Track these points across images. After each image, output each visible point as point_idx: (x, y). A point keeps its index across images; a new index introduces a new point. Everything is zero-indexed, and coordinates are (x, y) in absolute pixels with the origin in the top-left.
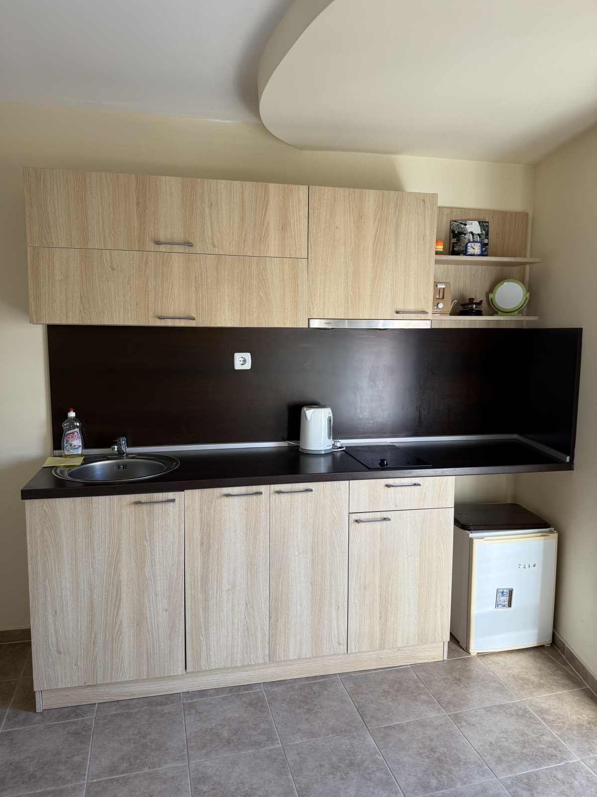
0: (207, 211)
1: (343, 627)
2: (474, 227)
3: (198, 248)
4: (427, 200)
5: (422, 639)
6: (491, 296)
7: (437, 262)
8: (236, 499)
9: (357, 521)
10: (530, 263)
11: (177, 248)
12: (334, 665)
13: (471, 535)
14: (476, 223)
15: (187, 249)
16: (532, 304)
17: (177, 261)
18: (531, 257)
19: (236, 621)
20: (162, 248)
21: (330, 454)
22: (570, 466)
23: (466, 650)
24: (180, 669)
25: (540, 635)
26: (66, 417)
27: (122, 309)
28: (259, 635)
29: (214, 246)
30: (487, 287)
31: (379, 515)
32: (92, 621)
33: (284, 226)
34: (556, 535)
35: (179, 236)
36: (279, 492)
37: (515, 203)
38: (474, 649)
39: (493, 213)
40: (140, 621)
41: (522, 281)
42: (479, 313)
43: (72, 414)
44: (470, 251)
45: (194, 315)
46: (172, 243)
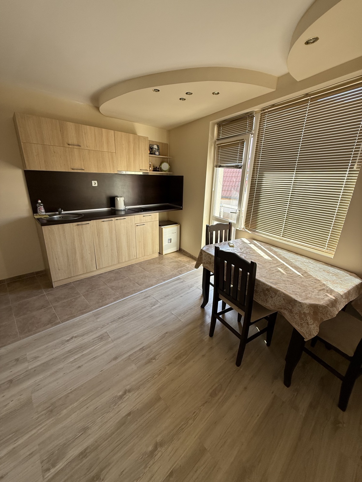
0: (84, 135)
1: (135, 252)
2: (155, 147)
3: (82, 147)
4: (145, 138)
5: (153, 252)
6: (161, 166)
7: (149, 156)
8: (106, 222)
9: (137, 226)
10: (169, 158)
11: (75, 147)
12: (133, 262)
13: (162, 227)
14: (156, 146)
15: (79, 147)
16: (170, 170)
17: (76, 151)
18: (169, 156)
19: (109, 254)
20: (70, 146)
21: (124, 210)
22: (182, 209)
23: (162, 254)
24: (95, 269)
25: (177, 249)
26: (37, 202)
27: (59, 166)
28: (115, 257)
29: (87, 147)
30: (159, 164)
31: (142, 224)
32: (68, 260)
33: (108, 143)
34: (179, 225)
35: (75, 142)
36: (117, 220)
37: (165, 141)
38: (164, 254)
39: (160, 143)
40: (82, 258)
41: (167, 162)
42: (158, 171)
43: (40, 201)
44: (156, 154)
45: (84, 169)
46: (74, 145)
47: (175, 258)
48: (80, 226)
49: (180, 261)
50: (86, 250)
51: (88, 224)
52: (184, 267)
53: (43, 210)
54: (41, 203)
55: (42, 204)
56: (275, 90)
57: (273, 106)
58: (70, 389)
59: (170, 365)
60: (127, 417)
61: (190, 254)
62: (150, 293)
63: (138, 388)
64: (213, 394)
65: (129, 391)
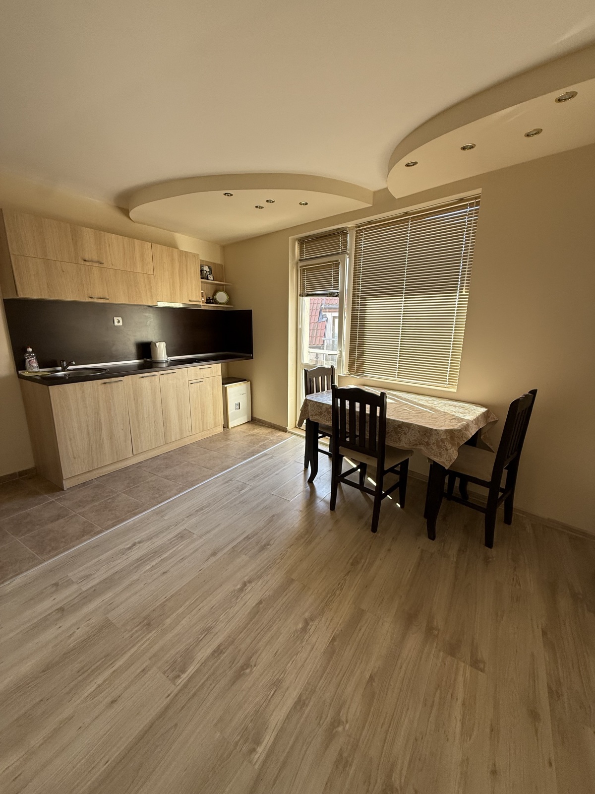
0: (108, 248)
1: (190, 425)
2: (206, 268)
3: (105, 265)
4: (195, 256)
5: (216, 425)
6: (215, 297)
7: (202, 282)
8: (146, 378)
9: (191, 383)
10: (225, 285)
11: (94, 264)
12: (187, 441)
13: (226, 386)
14: (207, 267)
15: (100, 265)
16: (228, 303)
17: (95, 271)
18: (225, 282)
19: (151, 429)
20: (87, 263)
21: (166, 362)
22: (252, 358)
24: (131, 455)
25: (248, 419)
27: (71, 292)
28: (161, 433)
29: (112, 265)
30: (212, 294)
31: (198, 381)
32: (89, 440)
33: (142, 260)
34: (249, 382)
35: (95, 258)
36: (162, 374)
37: (218, 261)
38: (230, 427)
39: (212, 263)
40: (111, 437)
41: (223, 291)
42: (213, 303)
43: (30, 350)
44: (209, 278)
45: (108, 298)
46: (92, 261)
47: (250, 431)
48: (108, 385)
49: (258, 433)
50: (117, 424)
51: (120, 383)
52: (266, 440)
53: (35, 364)
54: (33, 352)
55: (33, 354)
56: (371, 205)
57: (370, 223)
58: (164, 597)
59: (292, 546)
60: (258, 607)
61: (271, 423)
62: (229, 476)
63: (260, 577)
64: (355, 563)
65: (250, 582)
